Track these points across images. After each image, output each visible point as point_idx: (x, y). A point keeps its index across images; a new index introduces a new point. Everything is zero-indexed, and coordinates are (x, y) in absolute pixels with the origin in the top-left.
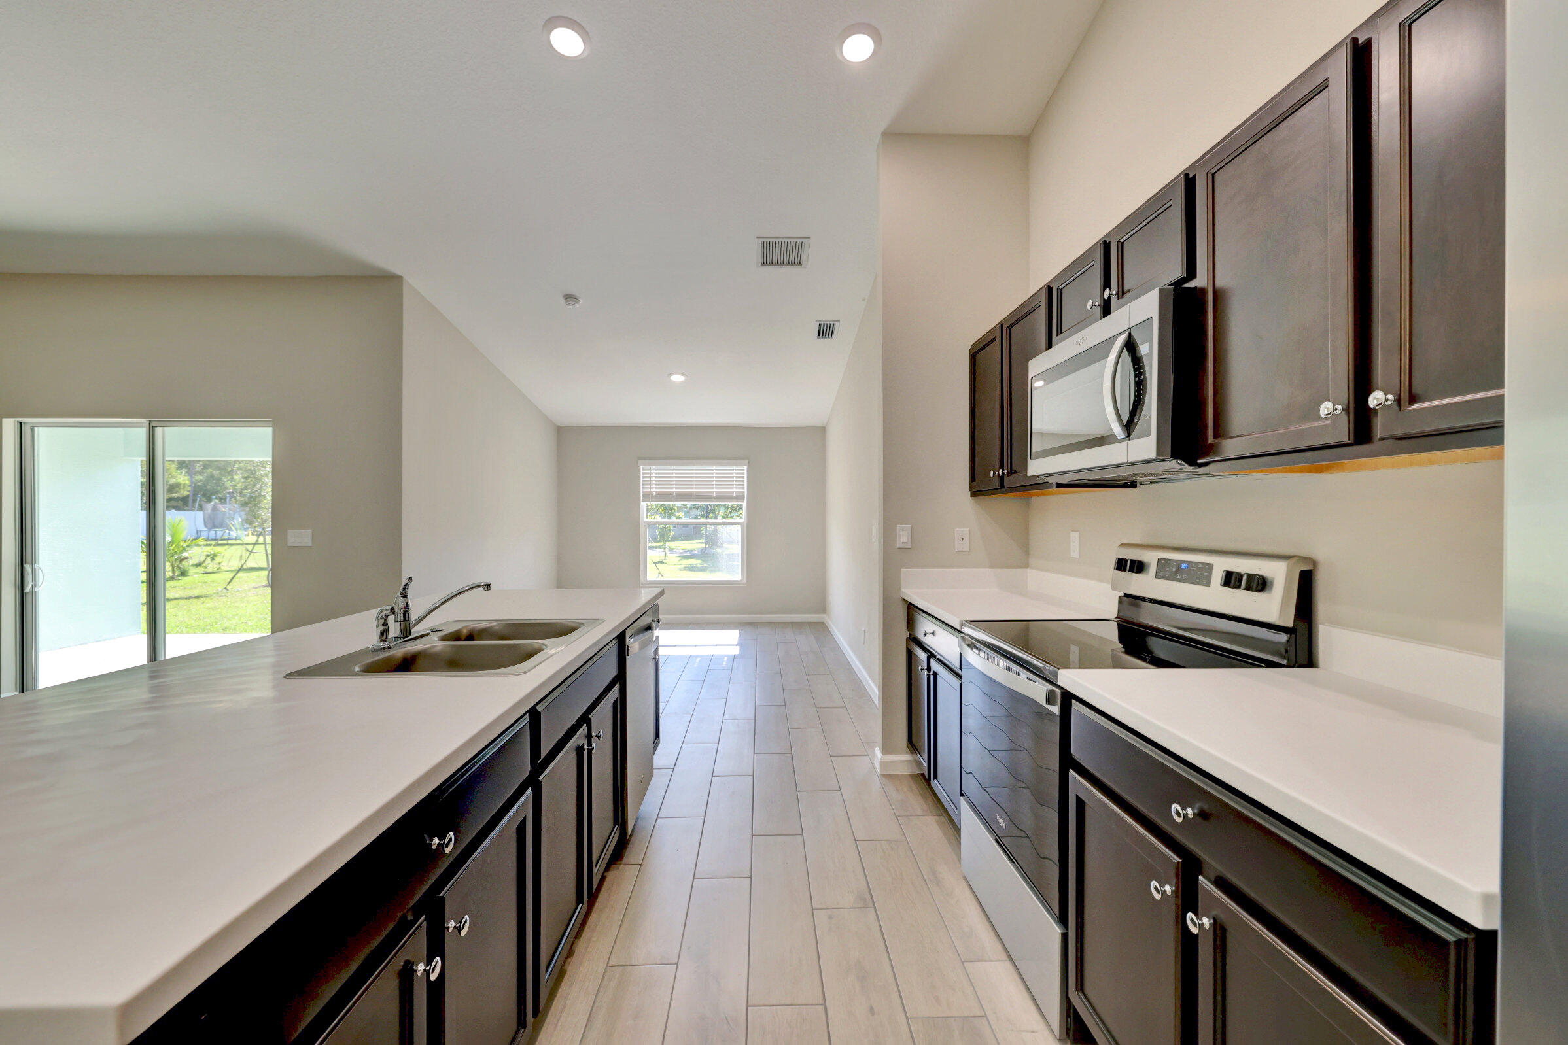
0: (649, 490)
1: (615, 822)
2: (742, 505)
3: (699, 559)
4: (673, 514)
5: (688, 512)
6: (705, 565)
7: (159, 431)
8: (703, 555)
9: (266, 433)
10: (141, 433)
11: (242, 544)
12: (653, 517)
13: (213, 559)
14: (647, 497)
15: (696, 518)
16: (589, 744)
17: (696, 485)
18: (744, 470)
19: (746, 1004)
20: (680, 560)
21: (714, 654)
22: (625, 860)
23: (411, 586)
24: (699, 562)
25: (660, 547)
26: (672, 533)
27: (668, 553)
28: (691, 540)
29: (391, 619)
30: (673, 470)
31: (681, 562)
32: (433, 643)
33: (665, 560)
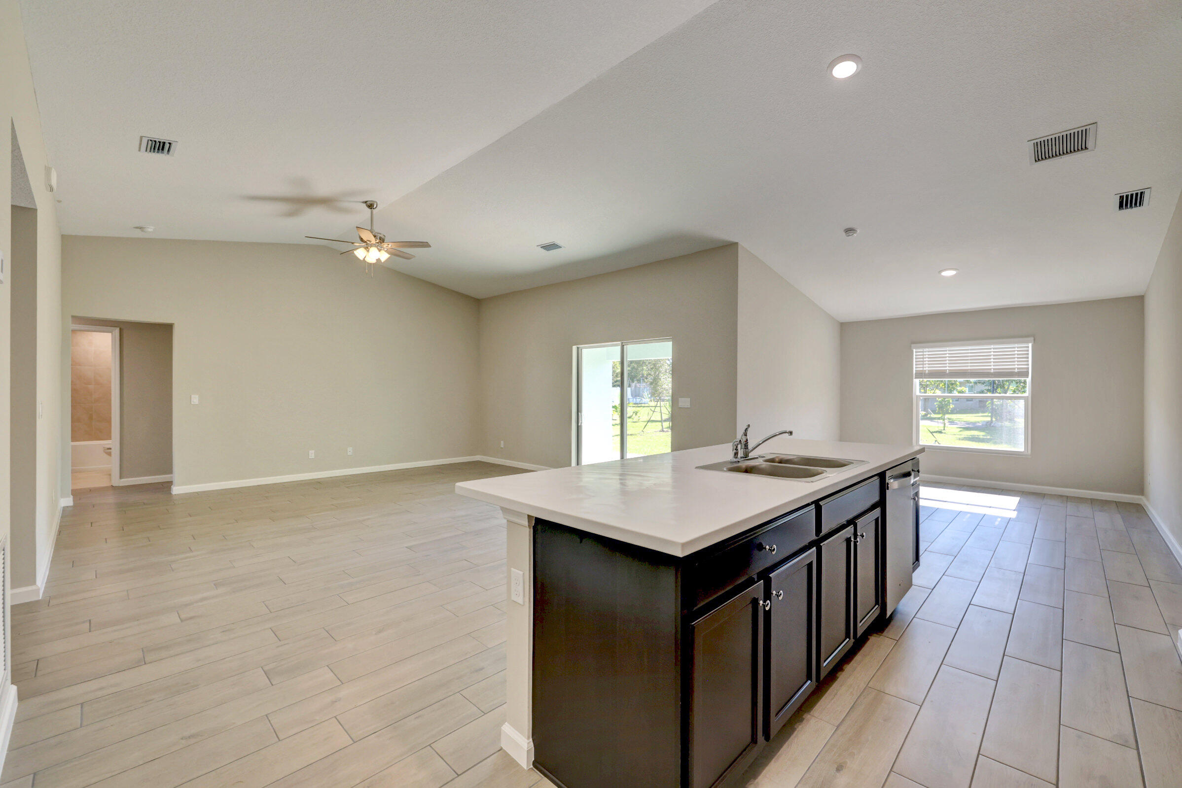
0: (922, 369)
1: (877, 603)
2: (1025, 382)
3: (983, 431)
4: (954, 389)
5: (972, 387)
6: (989, 437)
7: (625, 347)
8: (986, 427)
9: (669, 344)
10: (619, 348)
11: (649, 407)
12: (933, 391)
13: (636, 414)
14: (920, 375)
15: (982, 392)
16: (855, 538)
17: (971, 363)
18: (1028, 347)
19: (977, 752)
20: (961, 431)
21: (987, 513)
22: (885, 633)
23: (749, 430)
24: (983, 433)
25: (939, 419)
26: (952, 406)
27: (947, 424)
28: (976, 413)
29: (739, 446)
30: (946, 351)
31: (961, 433)
32: (759, 462)
33: (944, 430)
